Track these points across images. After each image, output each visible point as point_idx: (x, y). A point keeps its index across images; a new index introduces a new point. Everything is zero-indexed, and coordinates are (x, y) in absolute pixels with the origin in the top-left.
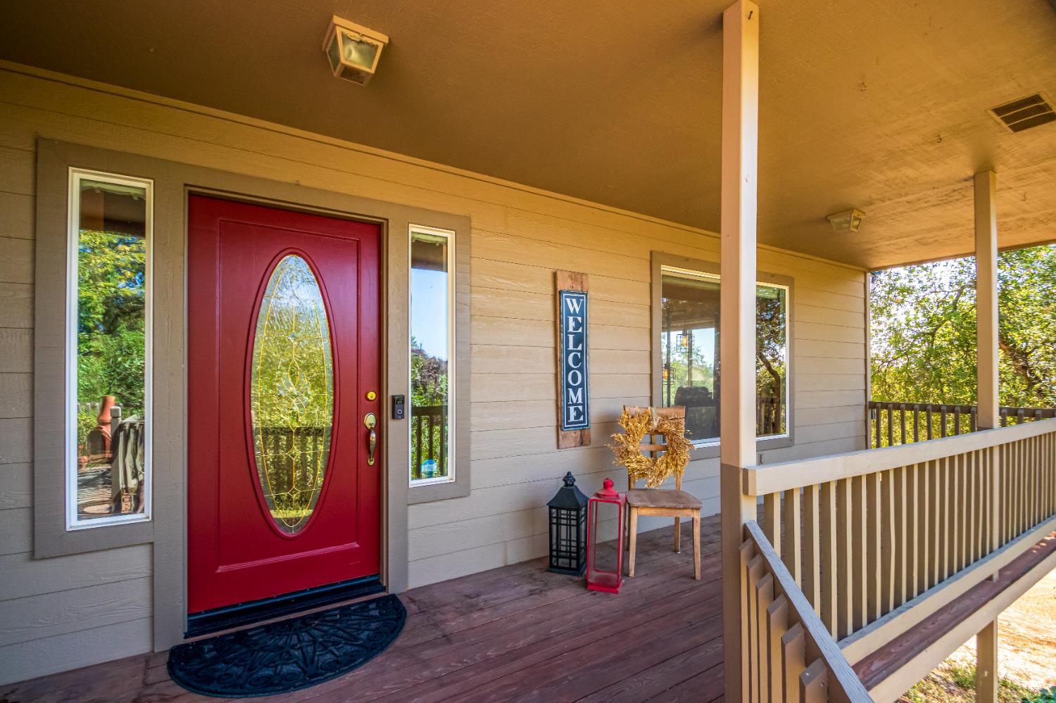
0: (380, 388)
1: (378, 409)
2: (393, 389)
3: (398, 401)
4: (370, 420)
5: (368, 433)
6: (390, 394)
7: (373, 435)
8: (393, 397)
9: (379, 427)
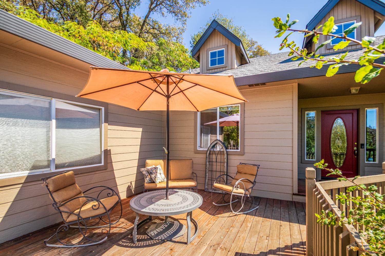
0: (358, 142)
1: (357, 146)
2: (361, 142)
3: (363, 145)
4: (355, 148)
5: (355, 151)
6: (360, 143)
7: (356, 152)
8: (361, 144)
9: (358, 150)
